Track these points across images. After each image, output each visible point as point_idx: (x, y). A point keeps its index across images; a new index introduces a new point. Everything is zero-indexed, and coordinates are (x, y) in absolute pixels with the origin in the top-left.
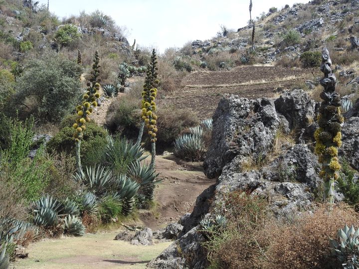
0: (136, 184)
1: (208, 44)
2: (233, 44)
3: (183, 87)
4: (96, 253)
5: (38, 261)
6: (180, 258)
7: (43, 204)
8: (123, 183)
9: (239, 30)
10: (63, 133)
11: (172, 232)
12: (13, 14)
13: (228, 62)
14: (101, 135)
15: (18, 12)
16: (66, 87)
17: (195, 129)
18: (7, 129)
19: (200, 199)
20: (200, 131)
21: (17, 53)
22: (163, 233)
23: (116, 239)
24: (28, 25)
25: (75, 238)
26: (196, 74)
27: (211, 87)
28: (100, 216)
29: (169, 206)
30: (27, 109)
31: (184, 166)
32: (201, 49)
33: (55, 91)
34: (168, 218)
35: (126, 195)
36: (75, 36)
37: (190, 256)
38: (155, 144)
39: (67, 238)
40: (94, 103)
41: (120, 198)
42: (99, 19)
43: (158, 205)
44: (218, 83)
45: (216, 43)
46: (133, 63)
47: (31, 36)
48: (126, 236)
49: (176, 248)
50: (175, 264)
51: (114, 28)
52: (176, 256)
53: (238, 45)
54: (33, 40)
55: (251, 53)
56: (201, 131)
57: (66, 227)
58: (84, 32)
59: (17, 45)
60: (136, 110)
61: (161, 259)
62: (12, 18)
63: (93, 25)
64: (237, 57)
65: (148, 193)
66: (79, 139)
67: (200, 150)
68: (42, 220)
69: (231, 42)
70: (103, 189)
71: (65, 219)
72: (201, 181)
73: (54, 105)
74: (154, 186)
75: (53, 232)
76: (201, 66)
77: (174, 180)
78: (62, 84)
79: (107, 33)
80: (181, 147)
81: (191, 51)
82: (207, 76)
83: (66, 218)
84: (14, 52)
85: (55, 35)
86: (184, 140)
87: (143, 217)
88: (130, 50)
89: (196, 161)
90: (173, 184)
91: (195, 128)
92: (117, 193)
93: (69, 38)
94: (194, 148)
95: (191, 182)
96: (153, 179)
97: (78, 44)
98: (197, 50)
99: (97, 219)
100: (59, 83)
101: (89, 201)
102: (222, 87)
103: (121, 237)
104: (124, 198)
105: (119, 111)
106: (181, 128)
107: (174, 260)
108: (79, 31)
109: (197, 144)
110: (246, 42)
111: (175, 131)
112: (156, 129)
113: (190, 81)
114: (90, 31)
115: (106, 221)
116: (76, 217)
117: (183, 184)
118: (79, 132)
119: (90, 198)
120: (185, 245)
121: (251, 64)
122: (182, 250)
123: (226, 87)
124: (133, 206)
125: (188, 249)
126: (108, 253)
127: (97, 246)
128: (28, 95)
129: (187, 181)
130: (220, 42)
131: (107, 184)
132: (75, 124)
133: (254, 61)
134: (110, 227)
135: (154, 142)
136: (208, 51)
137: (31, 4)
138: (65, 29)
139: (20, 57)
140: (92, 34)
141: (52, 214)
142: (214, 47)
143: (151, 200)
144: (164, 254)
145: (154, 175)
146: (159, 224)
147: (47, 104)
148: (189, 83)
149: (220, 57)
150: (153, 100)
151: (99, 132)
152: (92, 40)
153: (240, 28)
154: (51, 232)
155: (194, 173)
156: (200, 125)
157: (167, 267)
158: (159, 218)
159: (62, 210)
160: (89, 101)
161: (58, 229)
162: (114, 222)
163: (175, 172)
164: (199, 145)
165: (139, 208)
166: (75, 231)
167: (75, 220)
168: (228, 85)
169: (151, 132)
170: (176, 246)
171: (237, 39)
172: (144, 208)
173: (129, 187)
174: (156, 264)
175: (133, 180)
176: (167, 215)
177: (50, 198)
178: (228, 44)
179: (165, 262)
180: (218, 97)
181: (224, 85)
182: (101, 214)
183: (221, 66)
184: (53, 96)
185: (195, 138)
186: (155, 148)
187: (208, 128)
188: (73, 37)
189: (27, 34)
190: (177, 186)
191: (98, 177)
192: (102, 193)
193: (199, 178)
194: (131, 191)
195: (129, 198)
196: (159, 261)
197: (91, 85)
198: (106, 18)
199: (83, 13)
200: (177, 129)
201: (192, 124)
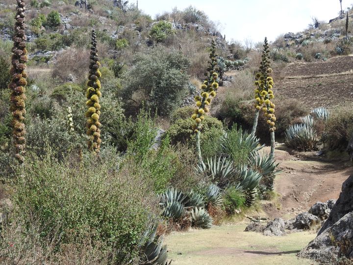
0: (258, 174)
1: (301, 37)
2: (326, 35)
3: (282, 79)
4: (232, 245)
5: (181, 254)
6: (334, 247)
7: (167, 196)
8: (245, 174)
9: (331, 21)
10: (177, 125)
11: (303, 222)
12: (104, 14)
13: (323, 53)
14: (216, 127)
15: (110, 12)
16: (174, 79)
17: (306, 119)
18: (118, 124)
19: (347, 185)
20: (310, 120)
21: (113, 51)
22: (293, 223)
23: (247, 230)
24: (122, 24)
25: (203, 231)
26: (293, 65)
27: (310, 78)
28: (224, 207)
29: (288, 196)
30: (135, 104)
31: (296, 156)
32: (293, 42)
33: (163, 84)
34: (290, 209)
35: (249, 186)
36: (169, 33)
37: (345, 244)
38: (273, 133)
39: (195, 230)
40: (213, 93)
41: (243, 189)
42: (192, 15)
43: (279, 196)
44: (318, 73)
45: (308, 34)
46: (228, 57)
47: (126, 34)
48: (257, 227)
49: (328, 237)
50: (329, 253)
51: (208, 23)
52: (329, 245)
53: (331, 36)
54: (128, 38)
55: (346, 43)
56: (312, 120)
57: (193, 219)
58: (178, 28)
59: (113, 44)
60: (243, 101)
61: (313, 248)
62: (105, 18)
63: (187, 21)
64: (331, 47)
65: (269, 183)
66: (198, 130)
67: (312, 139)
68: (169, 213)
69: (324, 33)
70: (225, 181)
71: (192, 212)
72: (316, 171)
73: (162, 98)
74: (274, 176)
75: (180, 225)
76: (297, 58)
77: (289, 171)
78: (170, 77)
79: (201, 28)
80: (292, 137)
81: (284, 43)
82: (304, 67)
83: (192, 210)
84: (110, 51)
85: (149, 32)
86: (295, 130)
87: (265, 208)
88: (225, 45)
89: (308, 151)
90: (289, 174)
91: (306, 117)
92: (239, 184)
93: (164, 34)
94: (306, 138)
95: (306, 172)
96: (273, 169)
97: (172, 40)
98: (290, 43)
99: (221, 211)
100: (166, 76)
101: (213, 193)
102: (322, 77)
103: (251, 229)
104: (247, 188)
105: (224, 103)
106: (291, 118)
107: (327, 249)
108: (174, 28)
109: (309, 133)
110: (339, 32)
111: (284, 121)
112: (275, 118)
113: (288, 72)
114: (183, 27)
115: (230, 213)
116: (202, 209)
117: (299, 174)
118: (198, 123)
119: (214, 189)
120: (338, 233)
121: (347, 54)
122: (336, 238)
123: (326, 77)
124: (256, 196)
125: (342, 237)
126: (244, 245)
127: (231, 238)
128: (136, 89)
129: (303, 171)
130: (313, 33)
131: (228, 176)
132: (194, 115)
133: (349, 50)
134: (234, 218)
135: (272, 131)
136: (301, 42)
137: (121, 4)
138: (160, 26)
139: (116, 55)
140: (186, 29)
141: (179, 207)
142: (307, 39)
143: (272, 190)
144: (316, 243)
145: (274, 165)
146: (282, 215)
147: (156, 98)
148: (287, 74)
149: (315, 48)
150: (270, 88)
151: (213, 124)
152: (187, 35)
153: (331, 19)
154: (178, 225)
155: (309, 163)
156: (310, 114)
157: (321, 256)
158: (281, 209)
159: (188, 202)
160: (207, 91)
161: (186, 221)
162: (237, 214)
163: (289, 162)
164: (311, 135)
165: (261, 199)
166: (203, 223)
167: (201, 212)
168: (327, 75)
169: (269, 121)
170: (328, 235)
171: (329, 30)
172: (265, 198)
173: (251, 178)
174: (309, 254)
175: (254, 171)
176: (288, 205)
177: (174, 190)
178: (321, 35)
179: (318, 251)
180: (320, 86)
181: (324, 75)
182: (225, 205)
183: (316, 57)
184: (162, 89)
185: (306, 127)
186: (274, 137)
187: (318, 117)
188: (168, 33)
189: (121, 32)
190: (293, 176)
191: (220, 168)
192: (225, 185)
193: (314, 168)
194: (254, 182)
195: (251, 190)
196: (311, 250)
197: (209, 75)
198: (199, 13)
199: (175, 10)
200: (286, 119)
201: (302, 114)
